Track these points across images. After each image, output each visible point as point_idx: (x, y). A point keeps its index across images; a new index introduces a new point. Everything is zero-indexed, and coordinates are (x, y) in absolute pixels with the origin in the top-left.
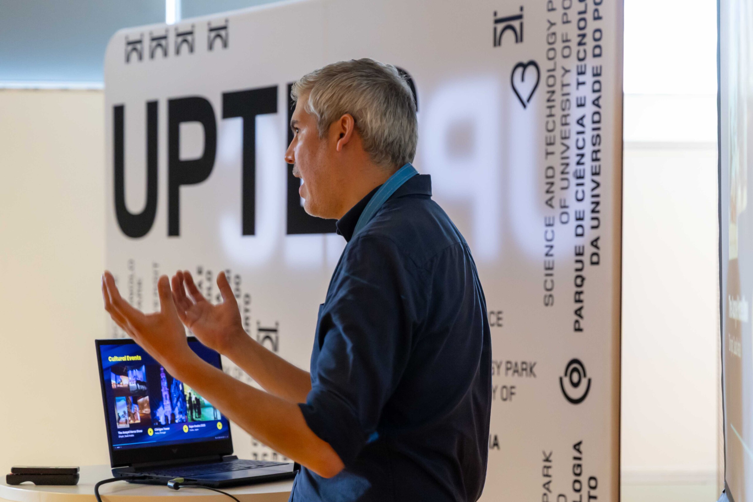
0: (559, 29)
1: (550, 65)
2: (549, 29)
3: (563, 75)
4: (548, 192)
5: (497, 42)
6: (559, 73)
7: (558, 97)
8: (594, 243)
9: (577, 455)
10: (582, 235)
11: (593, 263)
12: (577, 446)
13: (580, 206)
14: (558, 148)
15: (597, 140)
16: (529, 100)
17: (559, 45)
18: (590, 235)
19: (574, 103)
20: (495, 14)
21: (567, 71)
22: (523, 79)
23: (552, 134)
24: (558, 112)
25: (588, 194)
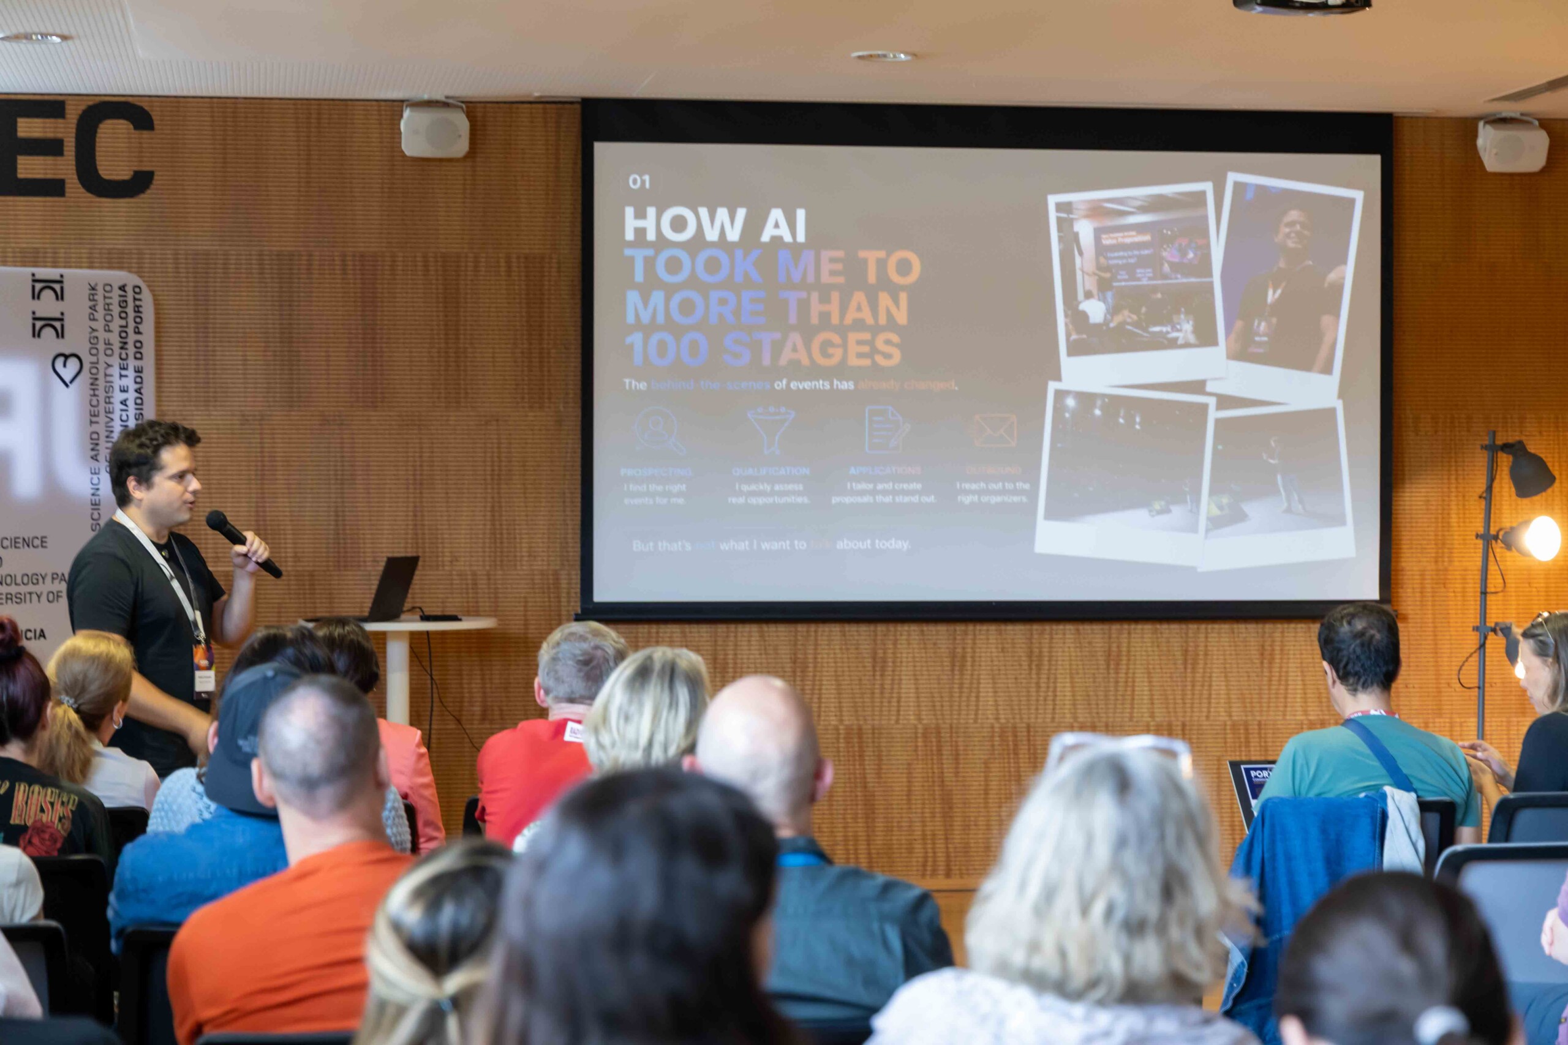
0: (102, 335)
1: (94, 359)
2: (91, 333)
3: (106, 369)
4: (93, 450)
5: (36, 334)
6: (102, 366)
7: (101, 383)
14: (102, 419)
16: (71, 382)
17: (101, 346)
19: (117, 389)
20: (34, 313)
21: (109, 366)
22: (65, 365)
23: (96, 409)
24: (101, 393)
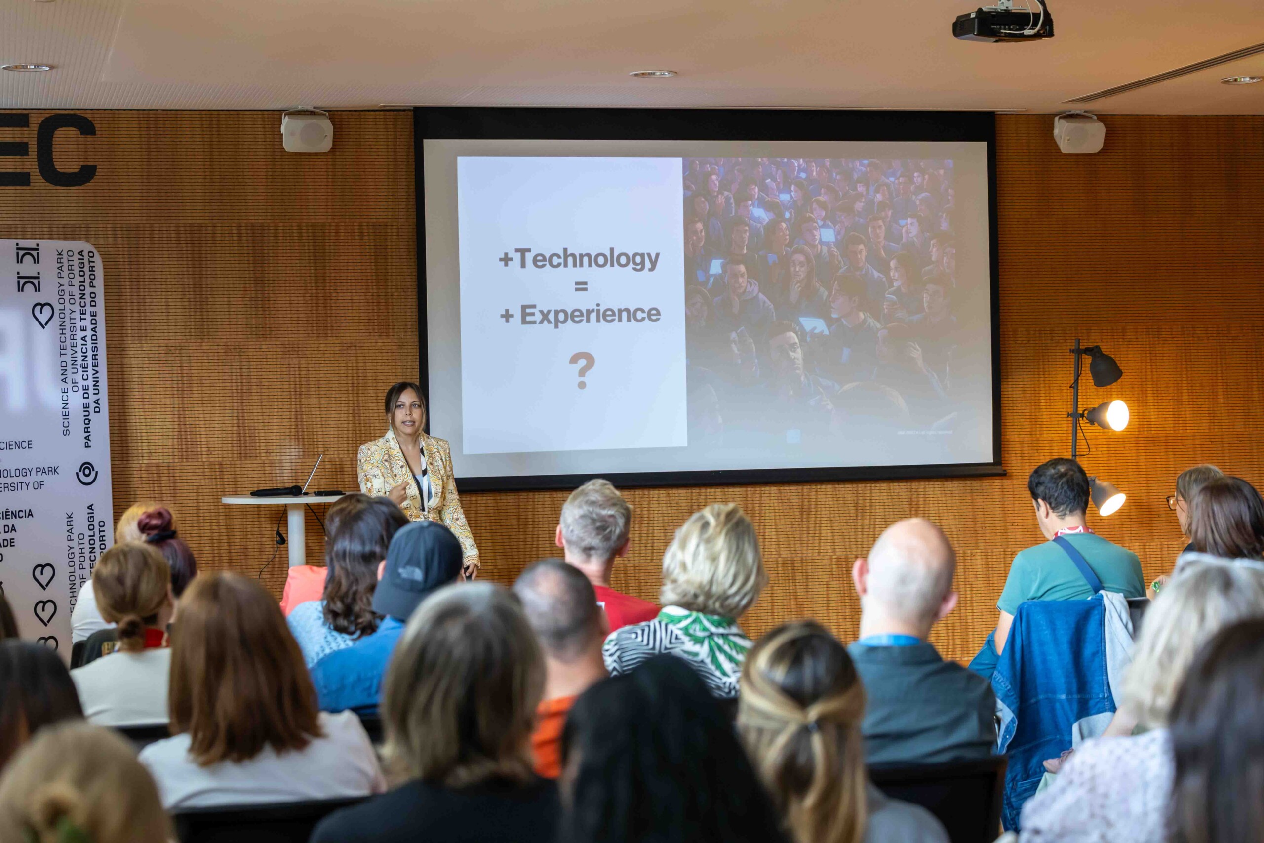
0: (67, 288)
2: (59, 287)
3: (70, 314)
4: (62, 374)
5: (20, 289)
6: (67, 312)
8: (96, 402)
9: (91, 511)
10: (88, 398)
11: (95, 412)
12: (90, 507)
13: (85, 383)
14: (69, 352)
15: (95, 349)
16: (46, 324)
17: (67, 297)
18: (93, 398)
19: (79, 329)
20: (18, 273)
21: (73, 311)
22: (41, 312)
23: (64, 344)
24: (67, 332)
25: (91, 377)
